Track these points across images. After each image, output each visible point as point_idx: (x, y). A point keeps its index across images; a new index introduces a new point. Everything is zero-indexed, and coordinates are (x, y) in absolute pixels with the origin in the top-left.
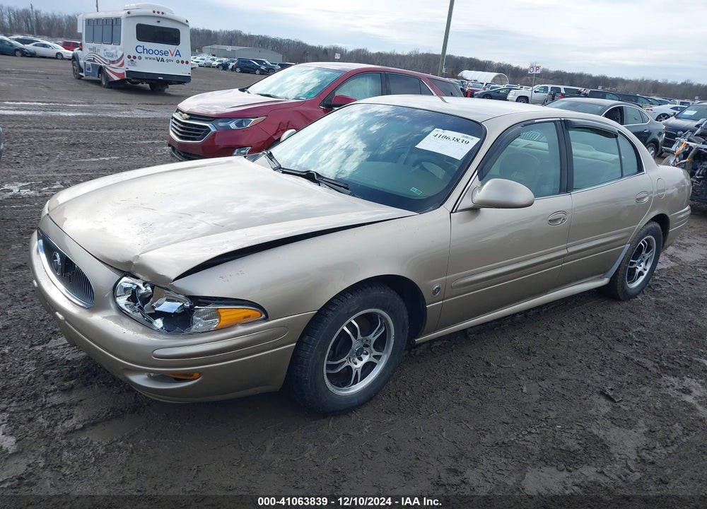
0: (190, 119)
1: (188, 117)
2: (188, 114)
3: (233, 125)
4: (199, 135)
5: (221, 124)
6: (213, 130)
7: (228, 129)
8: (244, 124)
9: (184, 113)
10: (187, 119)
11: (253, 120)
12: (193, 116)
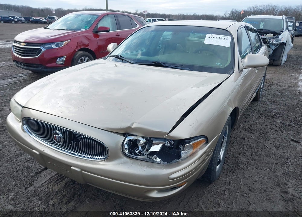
0: (27, 45)
1: (25, 44)
2: (25, 43)
3: (54, 46)
4: (35, 53)
5: (47, 46)
6: (44, 50)
7: (52, 48)
8: (59, 45)
9: (22, 42)
10: (25, 46)
11: (64, 42)
12: (28, 43)
